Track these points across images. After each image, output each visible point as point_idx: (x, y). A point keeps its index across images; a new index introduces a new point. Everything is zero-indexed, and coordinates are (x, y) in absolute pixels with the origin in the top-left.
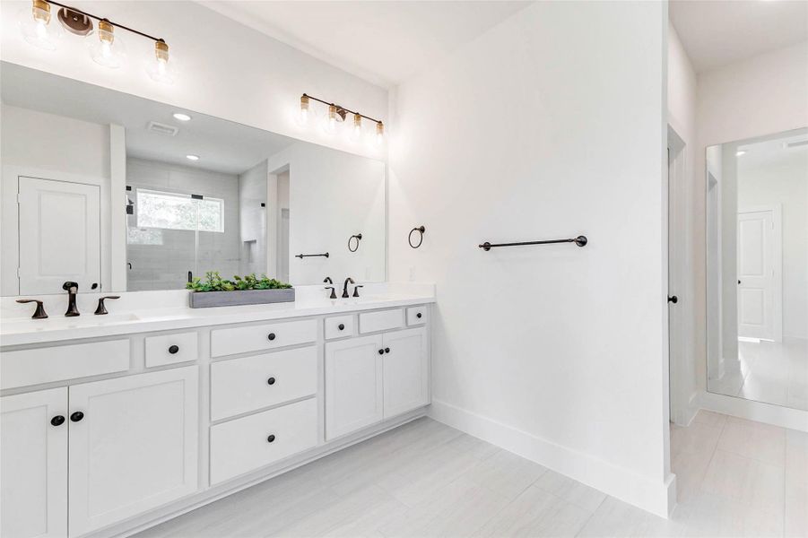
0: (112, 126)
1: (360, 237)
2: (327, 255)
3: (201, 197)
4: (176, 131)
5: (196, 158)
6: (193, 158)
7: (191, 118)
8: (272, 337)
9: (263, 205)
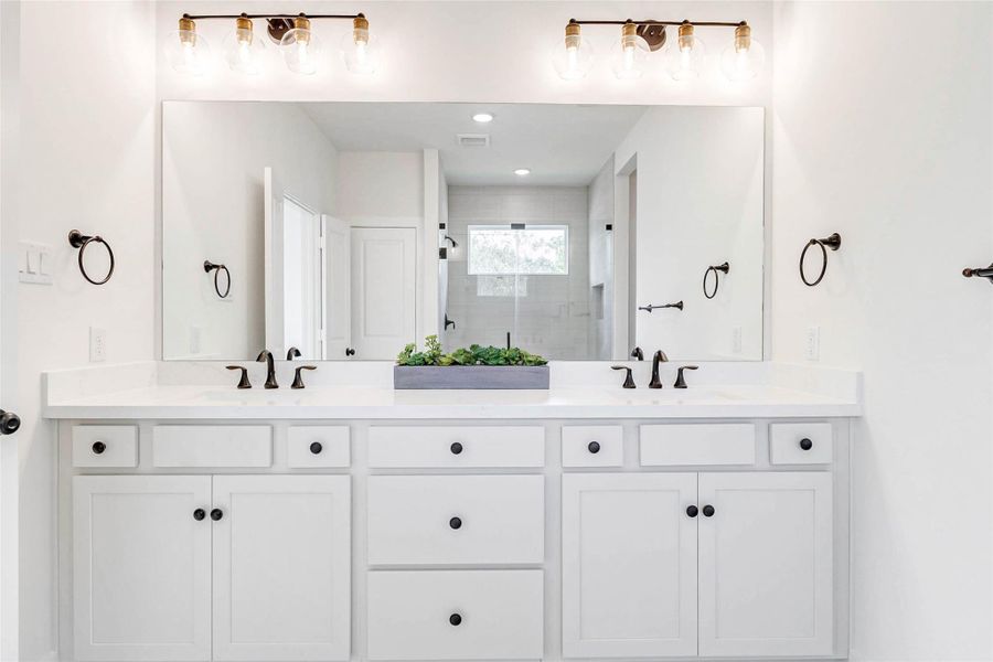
0: (425, 151)
1: (725, 268)
2: (680, 306)
3: (521, 226)
4: (488, 140)
5: (527, 172)
6: (522, 173)
7: (493, 115)
8: (457, 449)
9: (609, 227)
